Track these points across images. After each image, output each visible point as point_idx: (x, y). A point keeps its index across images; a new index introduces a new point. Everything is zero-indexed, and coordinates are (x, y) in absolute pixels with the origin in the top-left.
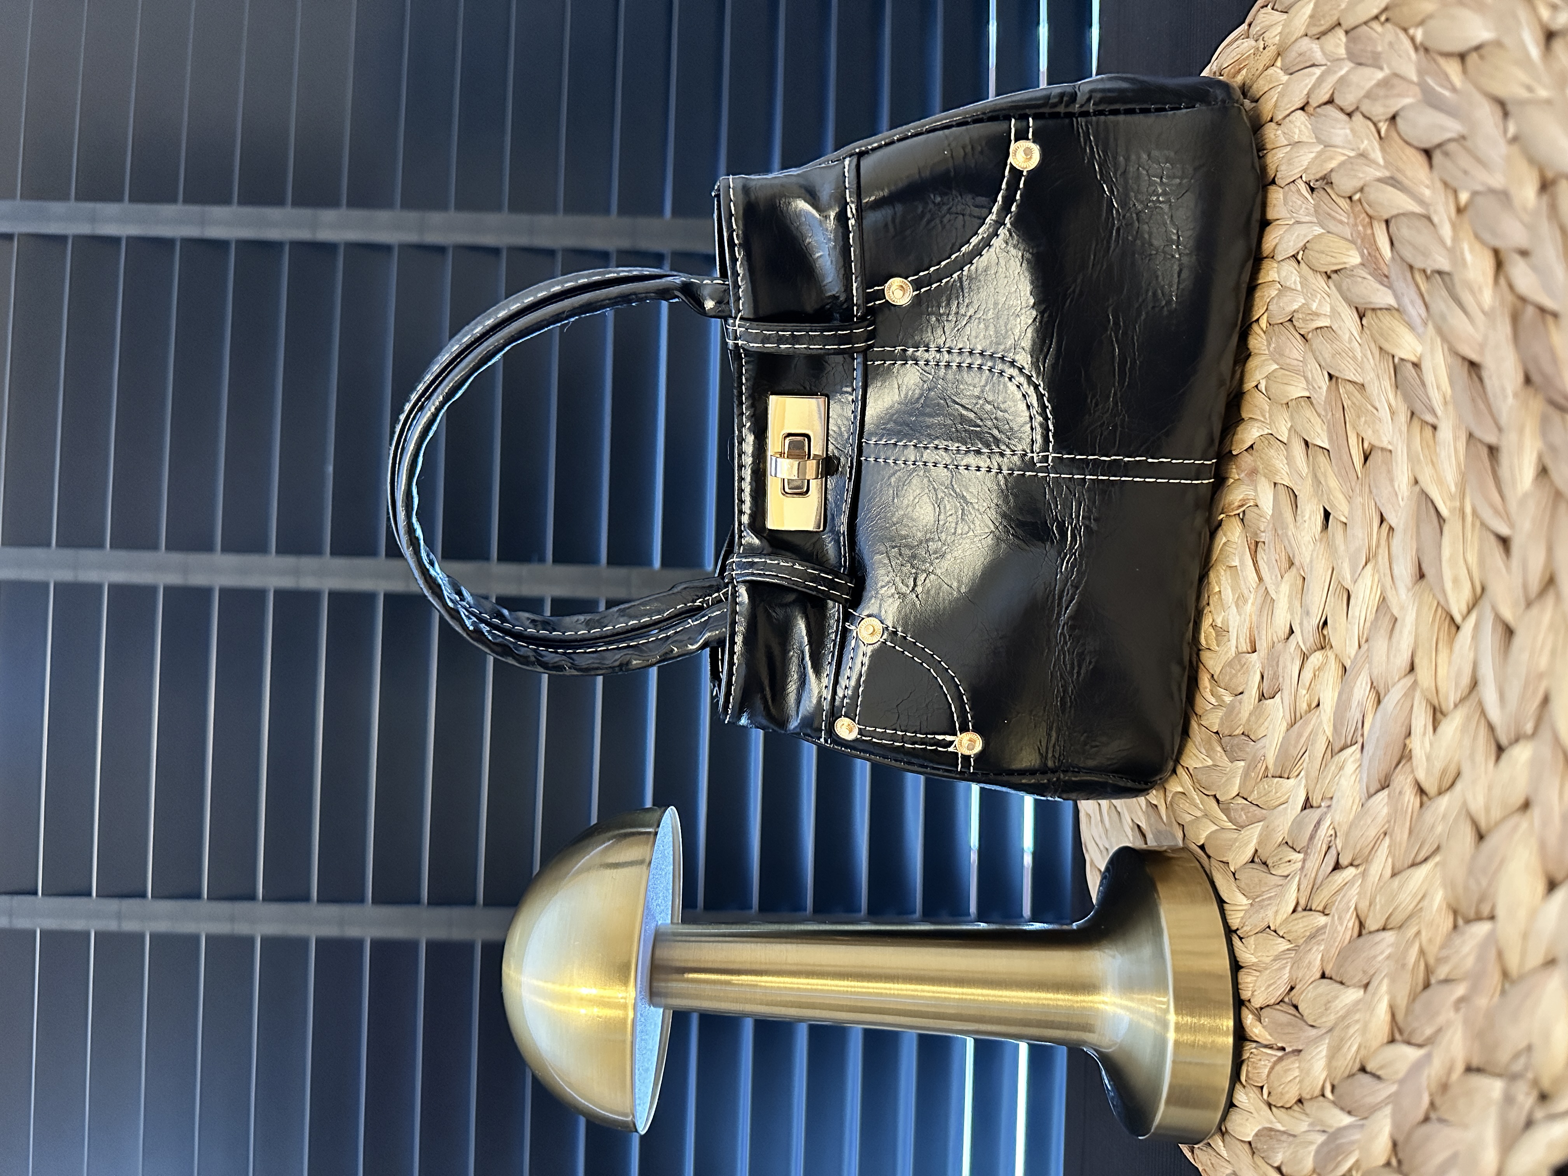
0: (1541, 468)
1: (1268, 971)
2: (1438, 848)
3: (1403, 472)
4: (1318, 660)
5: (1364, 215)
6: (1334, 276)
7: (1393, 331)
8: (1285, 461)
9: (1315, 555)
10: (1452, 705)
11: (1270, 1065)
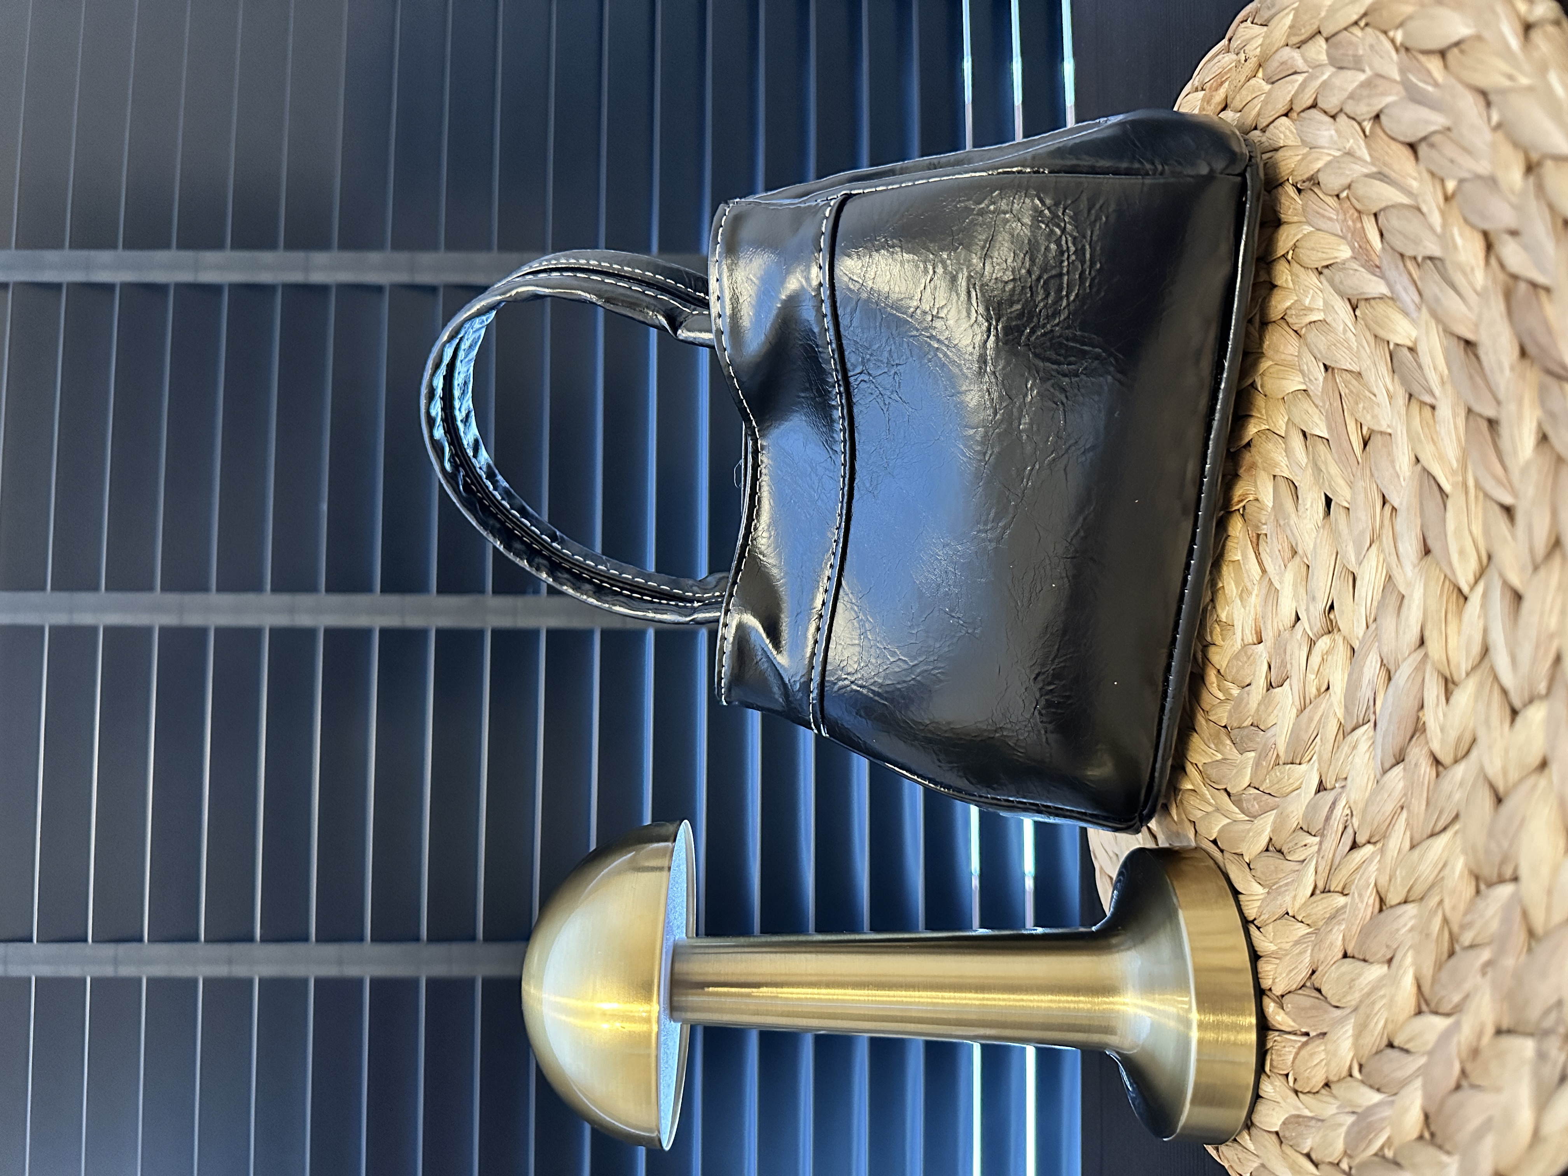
0: (1541, 435)
1: (1288, 957)
2: (1457, 817)
3: (1403, 453)
4: (1326, 644)
5: (1352, 211)
6: (1326, 271)
7: (1388, 318)
8: (1284, 454)
9: (1318, 541)
10: (1464, 674)
11: (1295, 1050)
